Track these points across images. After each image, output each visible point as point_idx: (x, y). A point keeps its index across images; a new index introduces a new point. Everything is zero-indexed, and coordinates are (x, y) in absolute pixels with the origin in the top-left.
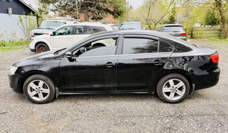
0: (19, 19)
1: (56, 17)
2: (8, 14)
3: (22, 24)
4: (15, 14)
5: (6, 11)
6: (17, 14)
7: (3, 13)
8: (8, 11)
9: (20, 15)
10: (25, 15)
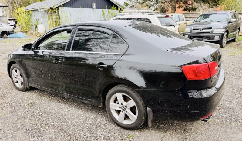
0: (102, 13)
1: (127, 10)
2: (92, 9)
3: (104, 18)
4: (99, 8)
5: (91, 6)
6: (100, 9)
7: (88, 8)
8: (92, 5)
9: (103, 10)
10: (108, 9)
